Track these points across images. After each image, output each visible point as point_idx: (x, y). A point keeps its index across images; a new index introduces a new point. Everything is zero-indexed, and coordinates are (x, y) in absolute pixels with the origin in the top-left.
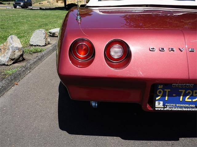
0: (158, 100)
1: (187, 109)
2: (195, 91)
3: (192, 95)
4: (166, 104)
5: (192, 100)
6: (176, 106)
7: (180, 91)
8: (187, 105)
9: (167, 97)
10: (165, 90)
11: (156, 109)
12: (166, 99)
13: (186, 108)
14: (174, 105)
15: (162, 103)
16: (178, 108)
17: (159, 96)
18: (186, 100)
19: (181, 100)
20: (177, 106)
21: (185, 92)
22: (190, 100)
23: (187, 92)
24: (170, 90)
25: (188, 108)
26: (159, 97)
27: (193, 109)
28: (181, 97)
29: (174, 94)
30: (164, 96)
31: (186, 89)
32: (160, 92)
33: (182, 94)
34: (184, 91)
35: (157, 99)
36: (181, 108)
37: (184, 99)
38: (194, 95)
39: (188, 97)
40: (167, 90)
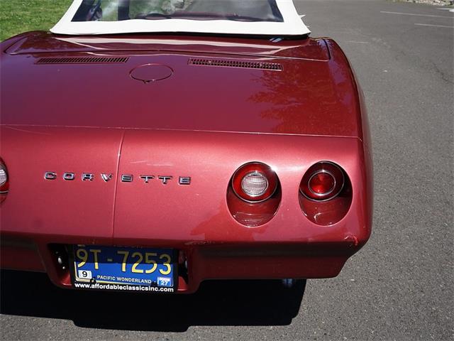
0: (81, 268)
1: (134, 288)
2: (147, 255)
3: (143, 262)
4: (98, 277)
5: (145, 271)
6: (116, 281)
7: (119, 252)
8: (136, 280)
9: (96, 264)
10: (91, 250)
11: (77, 285)
12: (97, 267)
13: (132, 286)
14: (113, 278)
15: (89, 273)
16: (116, 285)
17: (82, 261)
18: (134, 270)
19: (124, 270)
20: (119, 281)
21: (130, 255)
22: (142, 271)
23: (133, 256)
24: (100, 251)
25: (136, 286)
26: (82, 264)
27: (147, 289)
28: (124, 265)
29: (110, 258)
30: (91, 260)
31: (131, 250)
32: (83, 254)
33: (125, 259)
34: (127, 254)
35: (79, 266)
36: (123, 285)
37: (129, 269)
38: (147, 261)
39: (136, 265)
40: (96, 252)
